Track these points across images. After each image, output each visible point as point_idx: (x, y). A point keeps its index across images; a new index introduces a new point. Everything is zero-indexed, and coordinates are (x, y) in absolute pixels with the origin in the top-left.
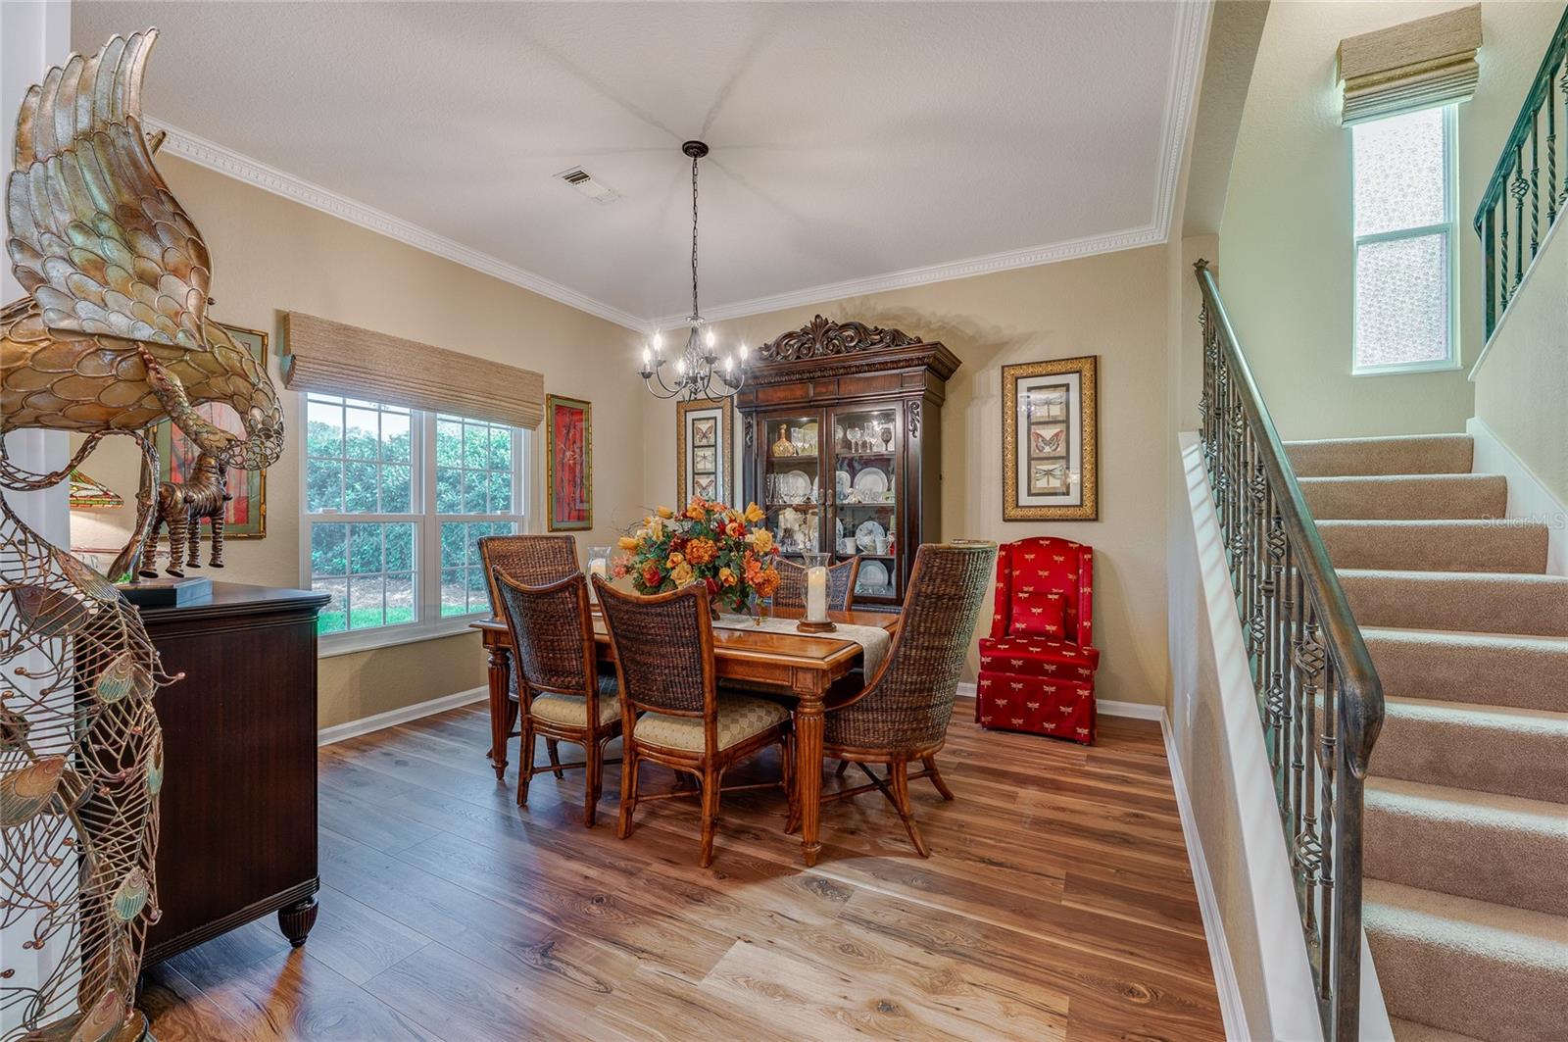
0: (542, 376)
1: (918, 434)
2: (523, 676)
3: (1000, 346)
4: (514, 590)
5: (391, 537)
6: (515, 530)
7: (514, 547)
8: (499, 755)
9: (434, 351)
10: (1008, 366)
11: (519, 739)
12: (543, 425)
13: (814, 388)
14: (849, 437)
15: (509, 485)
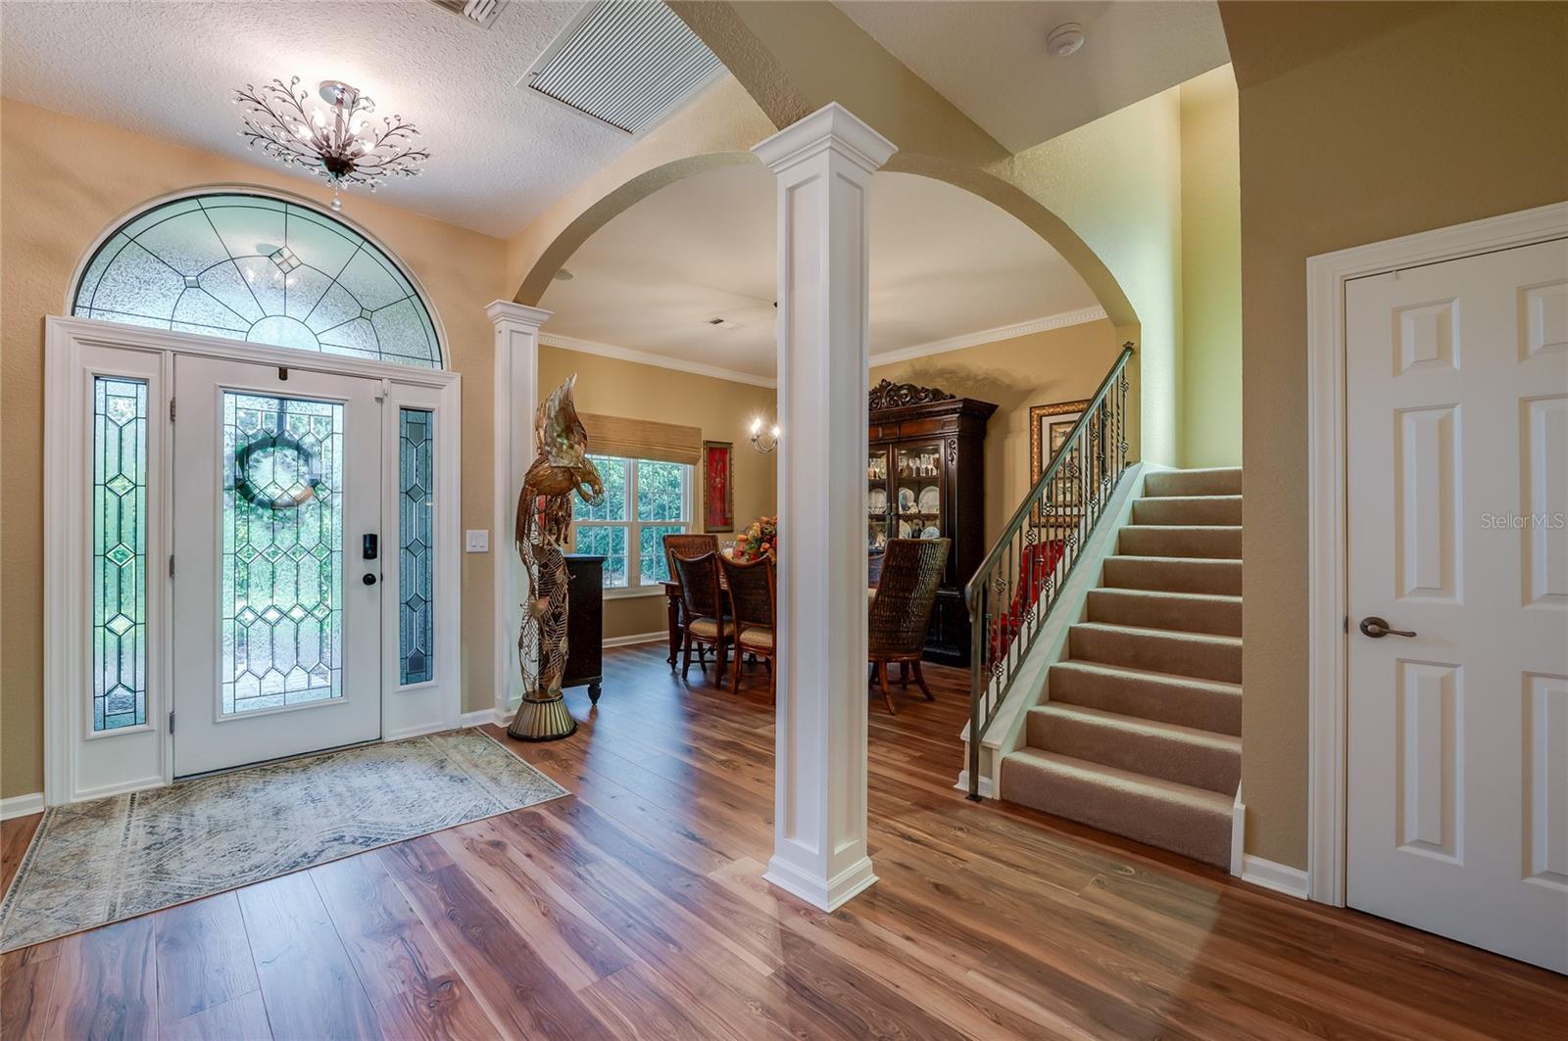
0: (700, 430)
1: (954, 462)
2: (685, 610)
3: (1029, 392)
4: (682, 561)
5: (598, 538)
6: (683, 531)
7: (682, 541)
8: (673, 661)
9: (636, 422)
10: (1035, 407)
11: (683, 653)
12: (701, 461)
13: (883, 430)
14: (911, 464)
15: (679, 498)
